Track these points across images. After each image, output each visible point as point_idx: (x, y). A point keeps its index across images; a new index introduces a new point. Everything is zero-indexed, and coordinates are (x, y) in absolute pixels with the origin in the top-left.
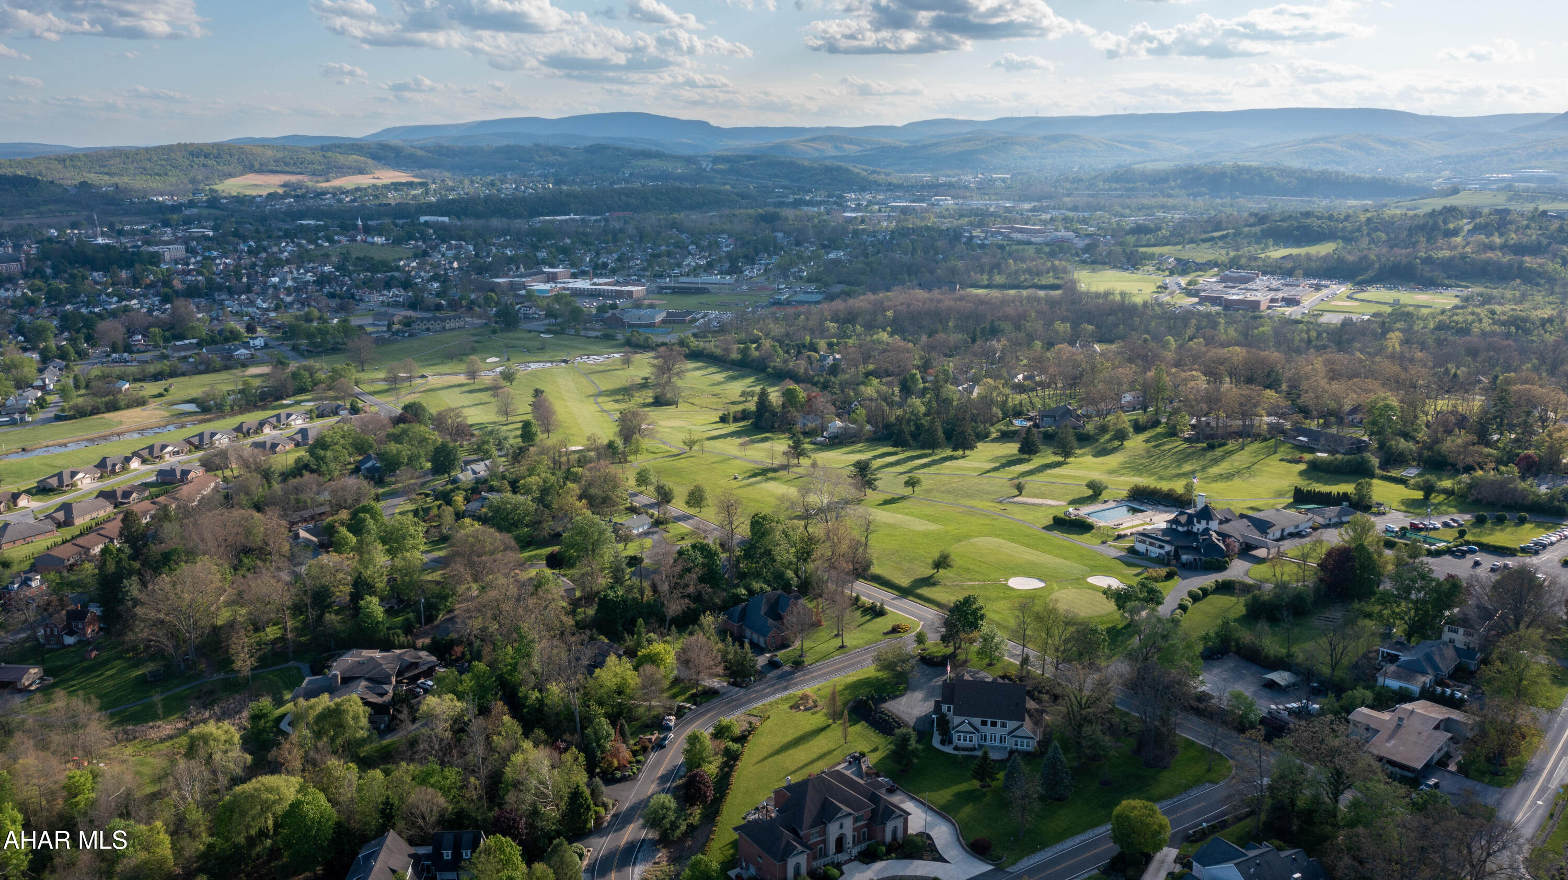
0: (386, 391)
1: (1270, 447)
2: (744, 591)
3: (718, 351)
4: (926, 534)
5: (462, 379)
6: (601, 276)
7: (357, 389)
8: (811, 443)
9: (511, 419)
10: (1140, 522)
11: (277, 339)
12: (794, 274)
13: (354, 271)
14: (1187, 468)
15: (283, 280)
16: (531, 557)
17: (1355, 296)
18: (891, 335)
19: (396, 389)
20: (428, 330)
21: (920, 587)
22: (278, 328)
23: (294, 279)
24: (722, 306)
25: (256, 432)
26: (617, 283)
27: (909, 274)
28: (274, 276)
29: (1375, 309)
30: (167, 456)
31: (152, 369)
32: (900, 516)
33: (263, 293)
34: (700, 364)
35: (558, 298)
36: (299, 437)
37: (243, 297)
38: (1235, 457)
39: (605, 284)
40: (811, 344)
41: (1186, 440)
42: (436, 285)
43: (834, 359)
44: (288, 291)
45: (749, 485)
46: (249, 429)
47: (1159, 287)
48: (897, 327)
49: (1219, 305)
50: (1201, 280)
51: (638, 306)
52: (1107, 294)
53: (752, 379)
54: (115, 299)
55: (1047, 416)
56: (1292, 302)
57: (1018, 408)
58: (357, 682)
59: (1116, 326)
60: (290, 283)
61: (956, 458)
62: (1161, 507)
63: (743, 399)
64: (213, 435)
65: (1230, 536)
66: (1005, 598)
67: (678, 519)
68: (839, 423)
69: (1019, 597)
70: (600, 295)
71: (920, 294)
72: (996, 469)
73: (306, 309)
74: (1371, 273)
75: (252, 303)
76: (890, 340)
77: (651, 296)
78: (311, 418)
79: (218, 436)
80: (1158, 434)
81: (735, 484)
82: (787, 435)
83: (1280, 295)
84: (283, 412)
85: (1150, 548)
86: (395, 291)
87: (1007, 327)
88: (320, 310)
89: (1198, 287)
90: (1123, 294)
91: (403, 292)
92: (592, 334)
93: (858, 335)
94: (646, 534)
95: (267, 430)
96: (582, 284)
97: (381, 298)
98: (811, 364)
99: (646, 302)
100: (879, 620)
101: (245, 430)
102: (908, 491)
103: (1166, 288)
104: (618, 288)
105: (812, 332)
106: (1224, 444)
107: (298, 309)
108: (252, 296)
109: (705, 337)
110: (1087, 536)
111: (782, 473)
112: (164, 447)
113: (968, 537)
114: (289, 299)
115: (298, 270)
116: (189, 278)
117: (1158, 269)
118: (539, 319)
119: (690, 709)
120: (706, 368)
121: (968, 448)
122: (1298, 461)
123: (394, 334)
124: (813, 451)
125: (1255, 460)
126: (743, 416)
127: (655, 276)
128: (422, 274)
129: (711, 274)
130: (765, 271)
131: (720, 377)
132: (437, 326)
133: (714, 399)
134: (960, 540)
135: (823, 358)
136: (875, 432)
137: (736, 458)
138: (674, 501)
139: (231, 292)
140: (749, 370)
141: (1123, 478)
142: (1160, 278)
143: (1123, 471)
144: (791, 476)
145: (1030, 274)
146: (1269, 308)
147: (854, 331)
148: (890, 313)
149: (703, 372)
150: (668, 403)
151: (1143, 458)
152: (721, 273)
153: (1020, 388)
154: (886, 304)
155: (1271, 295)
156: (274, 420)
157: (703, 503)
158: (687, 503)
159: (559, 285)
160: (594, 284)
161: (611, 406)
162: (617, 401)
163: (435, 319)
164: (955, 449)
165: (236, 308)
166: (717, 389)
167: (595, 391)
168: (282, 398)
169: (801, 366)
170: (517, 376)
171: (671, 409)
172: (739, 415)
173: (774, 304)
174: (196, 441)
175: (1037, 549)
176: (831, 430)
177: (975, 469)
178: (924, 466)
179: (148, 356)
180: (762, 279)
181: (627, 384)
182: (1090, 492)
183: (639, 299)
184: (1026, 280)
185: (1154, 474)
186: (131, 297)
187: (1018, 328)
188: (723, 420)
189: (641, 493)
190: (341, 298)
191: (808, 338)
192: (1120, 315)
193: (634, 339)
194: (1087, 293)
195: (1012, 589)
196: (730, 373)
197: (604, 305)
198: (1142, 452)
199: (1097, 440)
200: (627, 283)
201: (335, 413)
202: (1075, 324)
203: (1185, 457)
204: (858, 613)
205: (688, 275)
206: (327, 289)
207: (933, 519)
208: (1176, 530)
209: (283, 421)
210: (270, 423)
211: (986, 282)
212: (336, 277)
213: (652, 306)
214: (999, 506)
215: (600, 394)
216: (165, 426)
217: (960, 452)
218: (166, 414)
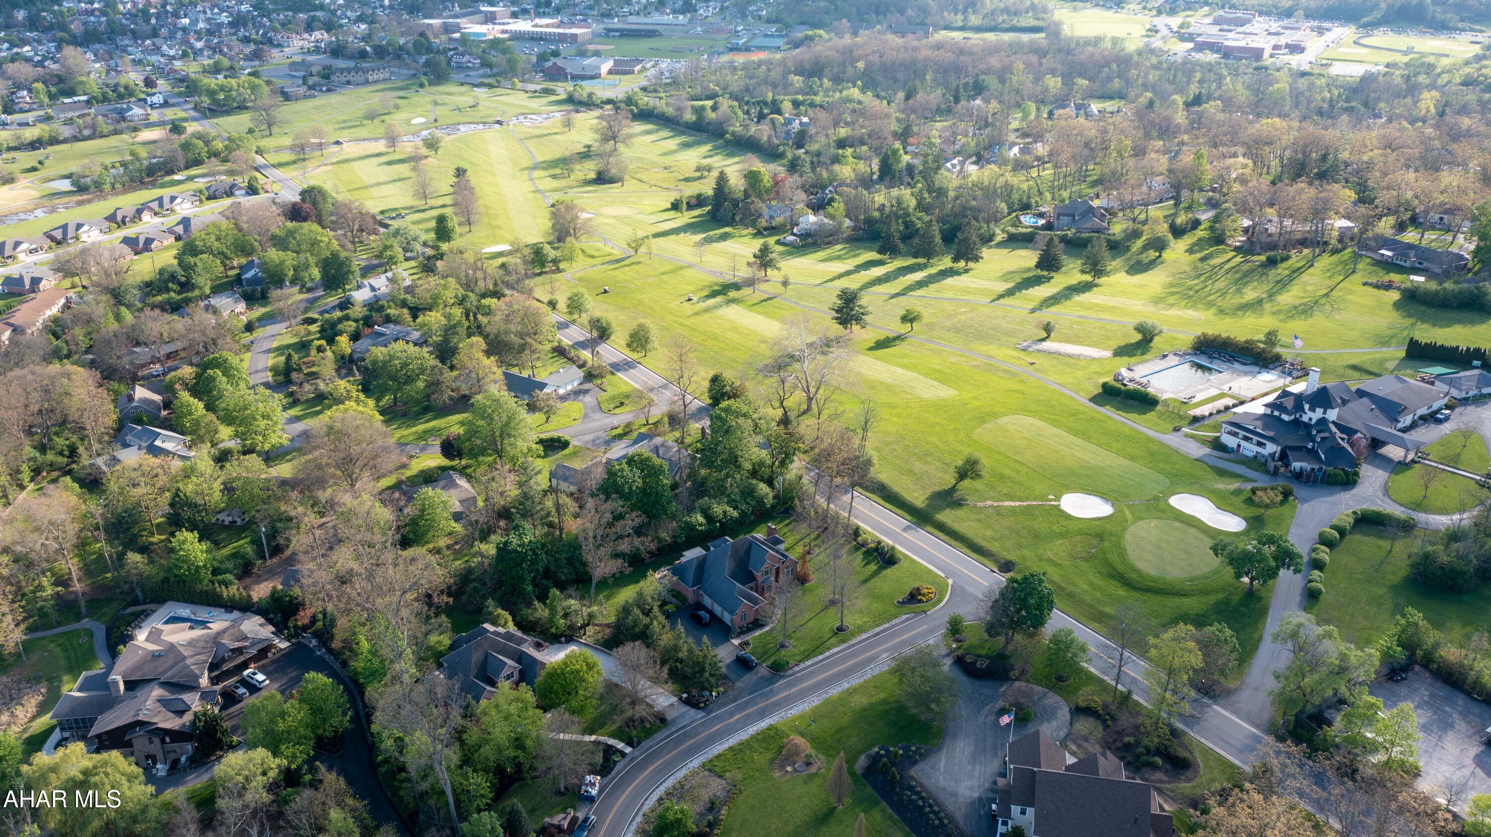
0: (294, 162)
1: (1345, 263)
2: (701, 519)
3: (670, 111)
4: (938, 406)
5: (380, 146)
6: (544, 15)
7: (259, 160)
8: (778, 242)
9: (432, 202)
10: (1214, 392)
11: (180, 94)
12: (752, 12)
13: (274, 11)
14: (1250, 294)
15: (195, 22)
16: (426, 432)
17: (1363, 41)
18: (863, 91)
19: (304, 160)
20: (349, 83)
21: (940, 509)
22: (182, 80)
23: (208, 20)
24: (676, 53)
25: (132, 221)
26: (561, 24)
27: (877, 13)
28: (186, 16)
29: (1389, 58)
30: (22, 256)
31: (31, 134)
32: (899, 370)
33: (172, 36)
34: (650, 127)
35: (495, 43)
36: (180, 229)
37: (148, 42)
38: (1305, 277)
39: (547, 26)
40: (774, 102)
41: (1238, 250)
42: (363, 27)
43: (801, 124)
44: (199, 35)
45: (706, 310)
46: (124, 217)
47: (1150, 30)
48: (869, 82)
49: (1217, 52)
50: (1192, 20)
51: (583, 54)
52: (1098, 40)
53: (708, 147)
54: (6, 45)
55: (1065, 215)
56: (1296, 49)
57: (1025, 200)
58: (147, 689)
59: (1110, 79)
60: (201, 25)
61: (957, 273)
62: (1237, 365)
63: (698, 174)
64: (79, 226)
65: (1356, 432)
66: (1061, 535)
67: (617, 367)
68: (812, 218)
69: (1081, 533)
70: (541, 39)
71: (894, 40)
72: (1010, 293)
73: (217, 56)
74: (1377, 15)
75: (157, 50)
76: (861, 97)
77: (597, 40)
78: (201, 201)
79: (85, 228)
80: (1201, 240)
81: (689, 308)
82: (750, 230)
83: (1282, 40)
84: (166, 192)
85: (1244, 443)
86: (317, 35)
87: (991, 81)
88: (231, 59)
89: (1191, 30)
90: (1115, 41)
91: (326, 35)
92: (531, 87)
93: (826, 91)
94: (577, 393)
95: (146, 217)
96: (523, 25)
97: (301, 43)
98: (775, 128)
99: (591, 47)
100: (889, 572)
101: (119, 218)
102: (906, 328)
103: (1157, 32)
104: (561, 31)
105: (774, 86)
106: (1286, 259)
107: (209, 57)
108: (158, 41)
109: (655, 91)
110: (1151, 416)
111: (747, 291)
112: (17, 244)
113: (994, 415)
114: (199, 45)
115: (212, 10)
116: (92, 19)
117: (1145, 8)
118: (473, 69)
119: (623, 754)
120: (657, 131)
121: (971, 259)
122: (1388, 286)
123: (311, 88)
124: (783, 254)
125: (1332, 283)
126: (698, 201)
127: (603, 15)
128: (349, 13)
129: (663, 13)
130: (721, 9)
131: (672, 144)
132: (359, 77)
133: (665, 174)
134: (984, 421)
135: (788, 122)
136: (854, 229)
137: (690, 266)
138: (613, 337)
139: (135, 36)
140: (705, 135)
141: (1173, 312)
142: (1148, 18)
143: (1172, 300)
144: (759, 296)
145: (1008, 15)
146: (1272, 56)
147: (821, 86)
148: (861, 65)
149: (653, 137)
150: (612, 181)
151: (1190, 277)
152: (674, 12)
153: (1019, 166)
154: (856, 53)
155: (1274, 40)
156: (155, 205)
157: (649, 347)
158: (628, 345)
159: (497, 27)
160: (536, 26)
161: (548, 184)
162: (554, 177)
163: (357, 70)
164: (956, 259)
165: (139, 56)
166: (669, 160)
167: (529, 163)
168: (171, 172)
169: (763, 132)
170: (442, 144)
171: (614, 189)
172: (694, 201)
173: (731, 50)
174: (58, 234)
175: (1088, 439)
176: (802, 226)
177: (984, 292)
178: (920, 284)
179: (30, 117)
180: (717, 19)
181: (567, 153)
182: (1138, 337)
183: (583, 44)
184: (1003, 21)
185: (1210, 304)
186: (25, 42)
187: (1002, 81)
188: (675, 206)
189: (574, 322)
190: (255, 42)
191: (770, 95)
192: (1114, 66)
193: (576, 96)
194: (1071, 39)
195: (1068, 517)
196: (684, 139)
197: (545, 52)
198: (1188, 269)
199: (1128, 249)
200: (572, 24)
201: (230, 193)
202: (1068, 79)
203: (1243, 278)
204: (859, 556)
205: (638, 14)
206: (242, 32)
207: (942, 378)
208: (1278, 418)
209: (167, 205)
210: (151, 209)
211: (960, 24)
212: (254, 18)
213: (597, 54)
214: (1022, 355)
215: (535, 167)
216: (32, 211)
217: (962, 264)
218: (36, 194)
